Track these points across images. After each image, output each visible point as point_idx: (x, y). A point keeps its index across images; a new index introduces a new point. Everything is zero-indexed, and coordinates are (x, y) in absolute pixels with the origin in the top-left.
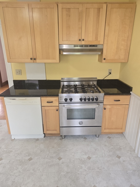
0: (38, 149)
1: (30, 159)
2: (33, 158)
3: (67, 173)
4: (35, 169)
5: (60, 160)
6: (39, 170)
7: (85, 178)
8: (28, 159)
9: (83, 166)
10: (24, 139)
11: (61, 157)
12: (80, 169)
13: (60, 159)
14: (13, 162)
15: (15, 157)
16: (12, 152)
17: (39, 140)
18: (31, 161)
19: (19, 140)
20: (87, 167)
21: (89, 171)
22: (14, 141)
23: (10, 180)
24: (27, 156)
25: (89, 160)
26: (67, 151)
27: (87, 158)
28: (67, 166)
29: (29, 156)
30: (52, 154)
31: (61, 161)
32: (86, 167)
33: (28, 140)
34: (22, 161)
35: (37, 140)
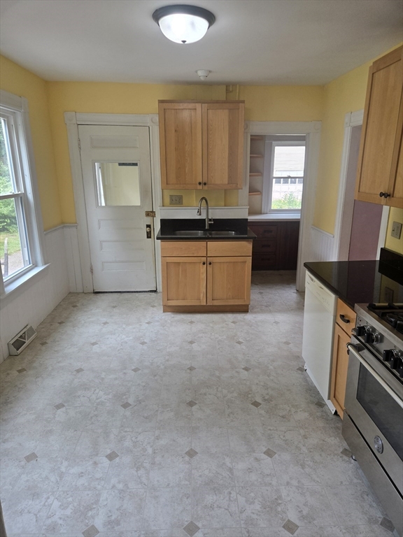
3: (231, 470)
7: (220, 507)
9: (257, 507)
12: (244, 499)
13: (269, 453)
20: (255, 516)
21: (242, 522)
25: (284, 527)
27: (289, 520)
28: (249, 469)
32: (253, 513)
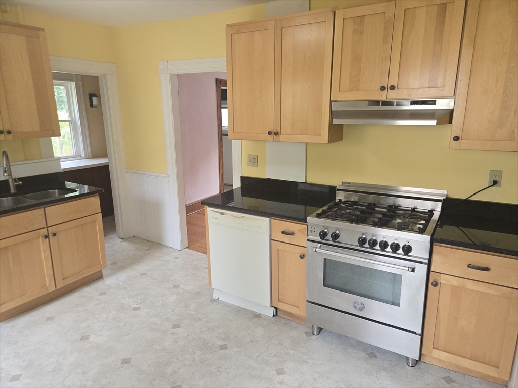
0: (248, 334)
1: (223, 347)
2: (229, 348)
4: (221, 368)
5: (278, 375)
6: (228, 373)
8: (220, 344)
10: (233, 305)
11: (285, 369)
14: (193, 338)
15: (202, 332)
16: (202, 321)
17: (261, 317)
18: (223, 351)
19: (225, 304)
22: (215, 303)
23: (172, 367)
24: (221, 338)
26: (307, 363)
29: (224, 339)
30: (270, 355)
31: (281, 377)
33: (239, 310)
34: (208, 343)
35: (258, 316)
